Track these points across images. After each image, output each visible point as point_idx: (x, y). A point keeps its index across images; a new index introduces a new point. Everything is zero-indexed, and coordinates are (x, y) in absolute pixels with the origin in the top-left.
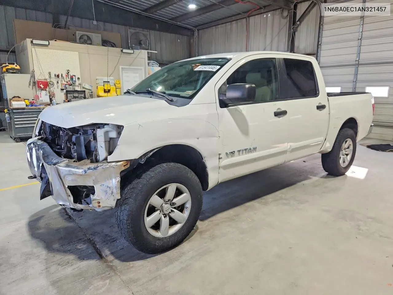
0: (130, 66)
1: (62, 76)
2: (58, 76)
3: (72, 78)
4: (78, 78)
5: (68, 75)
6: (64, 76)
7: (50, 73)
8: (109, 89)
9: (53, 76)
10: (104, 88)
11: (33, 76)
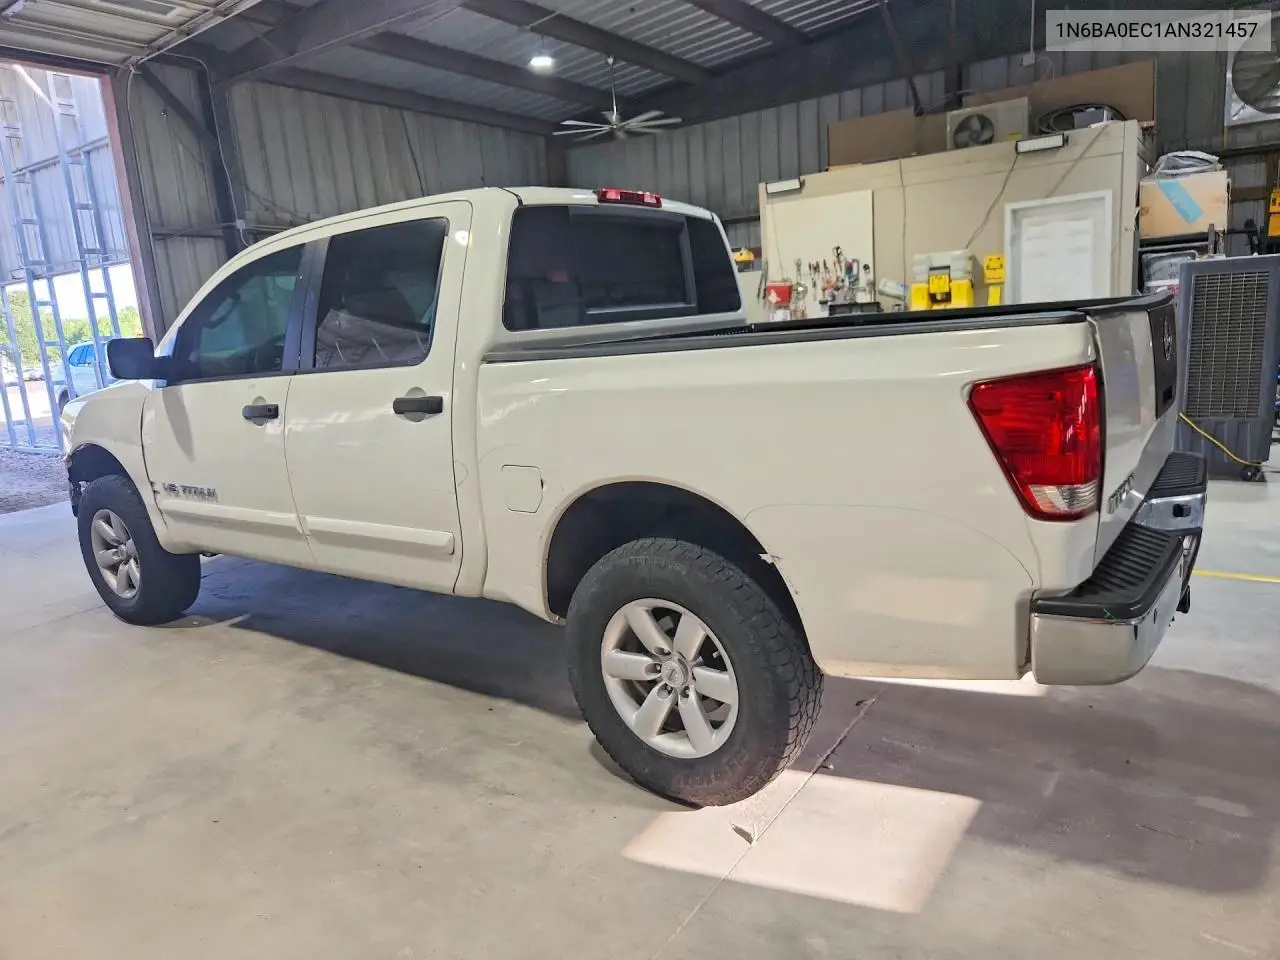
0: (1047, 196)
1: (825, 264)
2: (816, 268)
3: (849, 269)
4: (866, 267)
5: (839, 262)
6: (830, 265)
7: (799, 265)
8: (947, 290)
9: (805, 268)
10: (929, 289)
11: (765, 276)
